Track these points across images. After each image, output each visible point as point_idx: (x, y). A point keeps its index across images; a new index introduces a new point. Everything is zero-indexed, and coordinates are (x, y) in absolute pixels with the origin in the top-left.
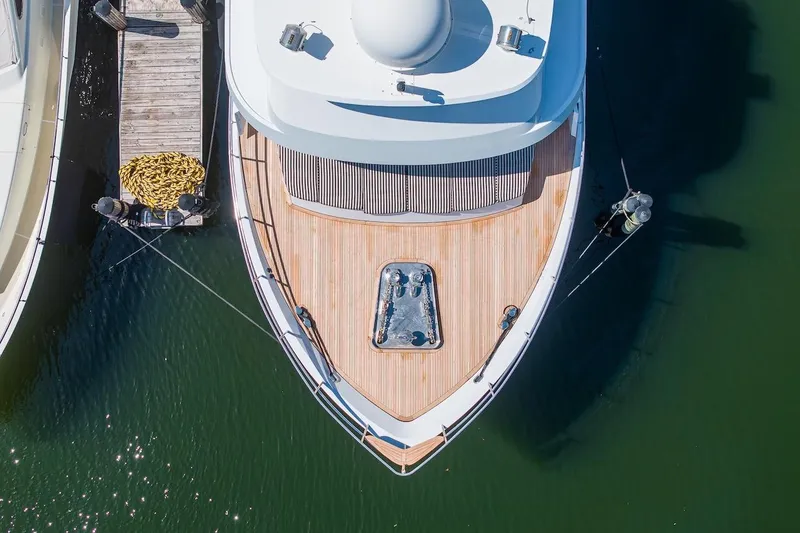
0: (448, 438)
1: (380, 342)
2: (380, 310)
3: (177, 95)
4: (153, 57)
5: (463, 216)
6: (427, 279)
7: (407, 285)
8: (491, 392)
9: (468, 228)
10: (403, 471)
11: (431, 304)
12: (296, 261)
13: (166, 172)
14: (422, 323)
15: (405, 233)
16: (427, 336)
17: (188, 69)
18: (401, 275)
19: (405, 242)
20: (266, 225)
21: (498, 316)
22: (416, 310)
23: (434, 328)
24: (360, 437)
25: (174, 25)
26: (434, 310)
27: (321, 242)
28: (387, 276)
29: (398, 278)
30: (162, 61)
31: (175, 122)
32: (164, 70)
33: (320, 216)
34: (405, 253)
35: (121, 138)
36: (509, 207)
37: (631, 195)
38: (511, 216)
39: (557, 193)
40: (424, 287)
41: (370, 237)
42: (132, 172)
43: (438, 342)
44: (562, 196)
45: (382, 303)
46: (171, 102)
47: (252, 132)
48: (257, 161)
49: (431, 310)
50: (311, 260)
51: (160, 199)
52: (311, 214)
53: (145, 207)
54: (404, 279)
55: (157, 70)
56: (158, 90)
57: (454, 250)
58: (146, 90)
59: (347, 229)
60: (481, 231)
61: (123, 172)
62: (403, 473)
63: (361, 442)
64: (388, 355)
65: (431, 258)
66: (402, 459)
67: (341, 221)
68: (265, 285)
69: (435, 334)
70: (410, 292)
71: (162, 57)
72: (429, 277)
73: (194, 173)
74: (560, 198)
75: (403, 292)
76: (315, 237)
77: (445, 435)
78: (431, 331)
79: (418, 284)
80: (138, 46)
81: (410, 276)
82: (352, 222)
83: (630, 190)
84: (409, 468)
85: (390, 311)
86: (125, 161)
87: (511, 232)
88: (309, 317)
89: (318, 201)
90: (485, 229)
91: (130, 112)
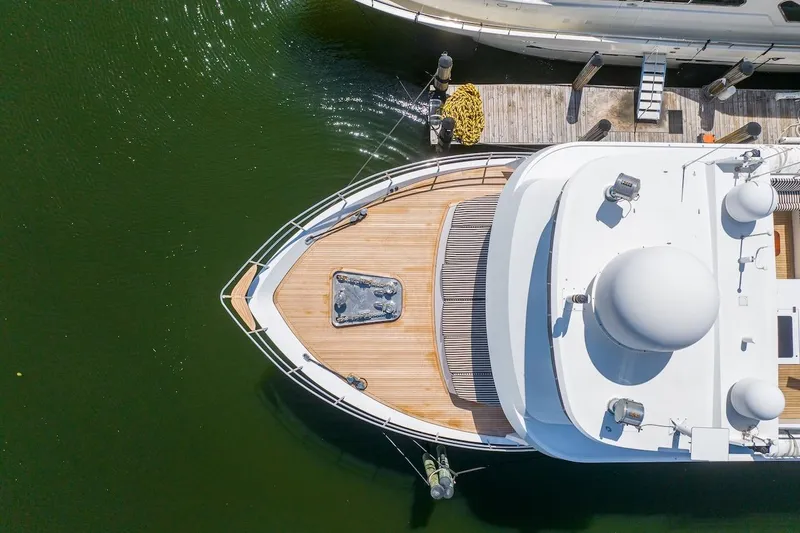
0: (254, 335)
1: (338, 276)
2: (362, 277)
3: (526, 127)
4: (554, 109)
5: (440, 345)
6: (389, 315)
7: (384, 299)
8: (292, 370)
9: (431, 349)
10: (224, 297)
11: (368, 319)
12: (403, 210)
13: (470, 117)
14: (353, 311)
15: (427, 298)
16: (342, 315)
17: (545, 134)
18: (392, 294)
19: (418, 298)
20: (432, 185)
21: (358, 374)
22: (364, 307)
23: (350, 321)
24: (255, 259)
25: (577, 121)
26: (363, 321)
27: (420, 230)
28: (391, 283)
29: (389, 291)
30: (551, 116)
31: (506, 124)
32: (544, 117)
33: (439, 231)
34: (411, 298)
35: (495, 86)
36: (447, 381)
37: (453, 476)
38: (440, 384)
39: (460, 422)
40: (382, 313)
41: (423, 269)
42: (469, 92)
43: (337, 324)
44: (457, 426)
45: (369, 279)
46: (520, 122)
47: (507, 175)
48: (484, 178)
49: (363, 319)
50: (403, 222)
51: (450, 113)
52: (442, 221)
53: (444, 102)
54: (389, 296)
55: (544, 112)
56: (530, 112)
57: (412, 337)
58: (530, 104)
59: (429, 252)
60: (428, 360)
61: (470, 86)
62: (222, 297)
63: (250, 261)
64: (328, 284)
65: (407, 319)
66: (237, 297)
67: (436, 246)
68: (385, 185)
69: (344, 322)
70: (379, 301)
71: (554, 116)
72: (391, 317)
73: (469, 137)
74: (455, 424)
75: (378, 295)
76: (423, 226)
77: (256, 332)
78: (346, 319)
79: (384, 308)
80: (562, 98)
81: (392, 302)
82: (435, 255)
83: (457, 474)
84: (228, 301)
85: (363, 285)
86: (478, 88)
87: (427, 384)
88: (358, 221)
89: (452, 226)
90: (430, 363)
91: (513, 92)
